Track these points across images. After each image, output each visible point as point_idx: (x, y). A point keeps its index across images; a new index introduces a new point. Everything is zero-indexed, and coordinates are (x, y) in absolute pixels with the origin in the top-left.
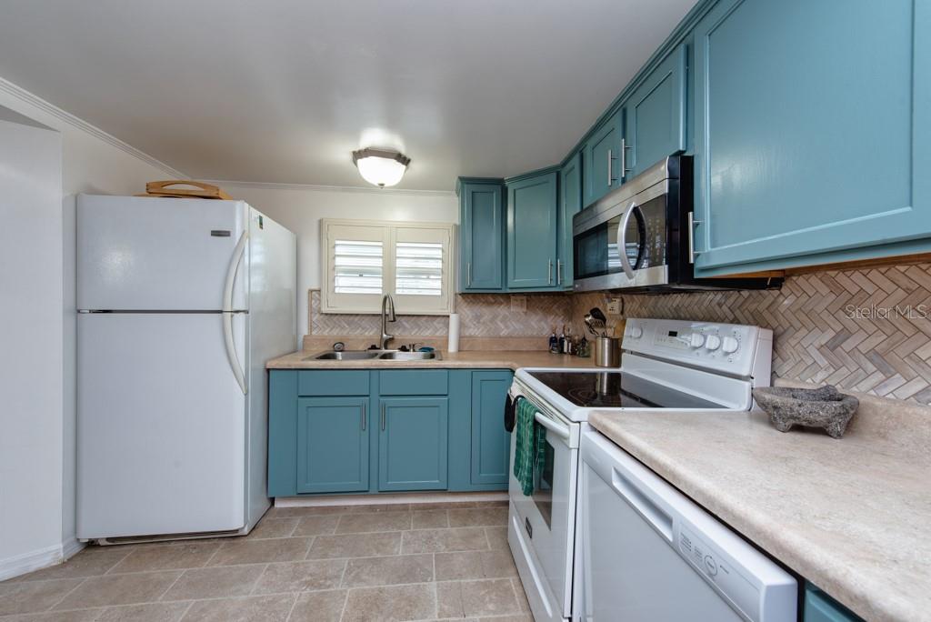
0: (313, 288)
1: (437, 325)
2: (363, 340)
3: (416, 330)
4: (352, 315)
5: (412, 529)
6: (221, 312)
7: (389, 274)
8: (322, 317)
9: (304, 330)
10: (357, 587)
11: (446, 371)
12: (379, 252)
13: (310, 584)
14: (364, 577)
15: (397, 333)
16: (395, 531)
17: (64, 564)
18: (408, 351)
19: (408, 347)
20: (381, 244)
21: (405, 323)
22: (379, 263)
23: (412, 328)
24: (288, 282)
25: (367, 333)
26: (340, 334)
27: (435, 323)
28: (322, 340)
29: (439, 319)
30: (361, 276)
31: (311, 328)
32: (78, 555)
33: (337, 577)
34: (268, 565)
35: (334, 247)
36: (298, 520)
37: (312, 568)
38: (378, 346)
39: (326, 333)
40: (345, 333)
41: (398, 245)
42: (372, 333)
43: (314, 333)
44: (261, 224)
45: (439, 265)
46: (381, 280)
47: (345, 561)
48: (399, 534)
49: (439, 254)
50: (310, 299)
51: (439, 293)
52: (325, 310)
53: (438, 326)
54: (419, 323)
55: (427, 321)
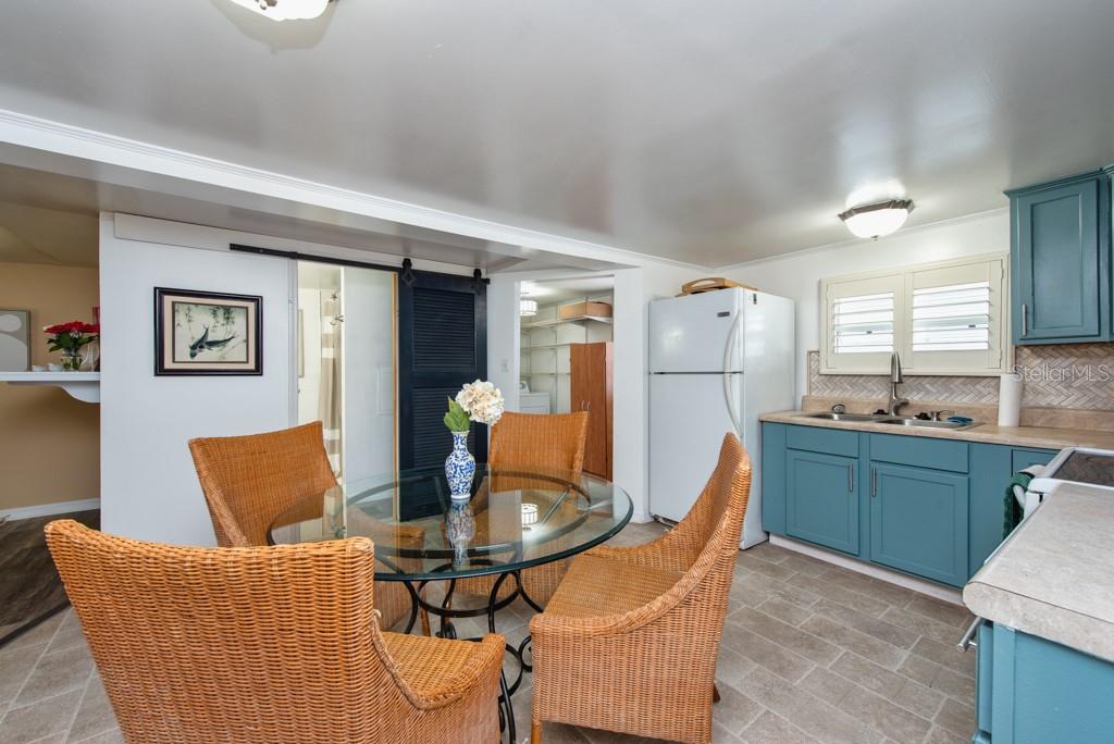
0: (811, 350)
1: (982, 389)
2: (869, 404)
3: (945, 395)
4: (855, 376)
5: (905, 609)
6: (723, 373)
7: (903, 327)
8: (822, 377)
9: (804, 391)
10: (821, 616)
11: (966, 445)
12: (890, 304)
13: (783, 596)
14: (832, 613)
15: (915, 398)
16: (883, 601)
17: (644, 525)
18: (929, 419)
19: (929, 415)
20: (891, 295)
21: (927, 386)
22: (890, 316)
23: (939, 392)
24: (786, 345)
25: (874, 397)
26: (842, 396)
27: (978, 387)
28: (821, 401)
29: (986, 381)
30: (869, 332)
31: (810, 389)
32: (649, 523)
33: (808, 603)
34: (753, 572)
35: (834, 306)
36: (787, 558)
37: (787, 589)
38: (886, 411)
39: (825, 394)
40: (847, 395)
41: (915, 292)
42: (881, 397)
43: (813, 394)
44: (755, 300)
45: (985, 309)
46: (892, 336)
47: (818, 598)
48: (887, 606)
49: (985, 295)
50: (809, 361)
51: (985, 346)
52: (824, 370)
53: (985, 391)
54: (952, 386)
55: (964, 384)
